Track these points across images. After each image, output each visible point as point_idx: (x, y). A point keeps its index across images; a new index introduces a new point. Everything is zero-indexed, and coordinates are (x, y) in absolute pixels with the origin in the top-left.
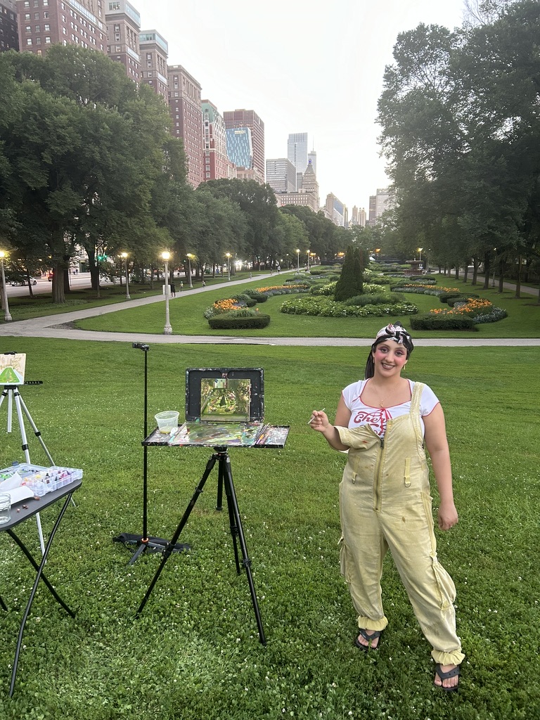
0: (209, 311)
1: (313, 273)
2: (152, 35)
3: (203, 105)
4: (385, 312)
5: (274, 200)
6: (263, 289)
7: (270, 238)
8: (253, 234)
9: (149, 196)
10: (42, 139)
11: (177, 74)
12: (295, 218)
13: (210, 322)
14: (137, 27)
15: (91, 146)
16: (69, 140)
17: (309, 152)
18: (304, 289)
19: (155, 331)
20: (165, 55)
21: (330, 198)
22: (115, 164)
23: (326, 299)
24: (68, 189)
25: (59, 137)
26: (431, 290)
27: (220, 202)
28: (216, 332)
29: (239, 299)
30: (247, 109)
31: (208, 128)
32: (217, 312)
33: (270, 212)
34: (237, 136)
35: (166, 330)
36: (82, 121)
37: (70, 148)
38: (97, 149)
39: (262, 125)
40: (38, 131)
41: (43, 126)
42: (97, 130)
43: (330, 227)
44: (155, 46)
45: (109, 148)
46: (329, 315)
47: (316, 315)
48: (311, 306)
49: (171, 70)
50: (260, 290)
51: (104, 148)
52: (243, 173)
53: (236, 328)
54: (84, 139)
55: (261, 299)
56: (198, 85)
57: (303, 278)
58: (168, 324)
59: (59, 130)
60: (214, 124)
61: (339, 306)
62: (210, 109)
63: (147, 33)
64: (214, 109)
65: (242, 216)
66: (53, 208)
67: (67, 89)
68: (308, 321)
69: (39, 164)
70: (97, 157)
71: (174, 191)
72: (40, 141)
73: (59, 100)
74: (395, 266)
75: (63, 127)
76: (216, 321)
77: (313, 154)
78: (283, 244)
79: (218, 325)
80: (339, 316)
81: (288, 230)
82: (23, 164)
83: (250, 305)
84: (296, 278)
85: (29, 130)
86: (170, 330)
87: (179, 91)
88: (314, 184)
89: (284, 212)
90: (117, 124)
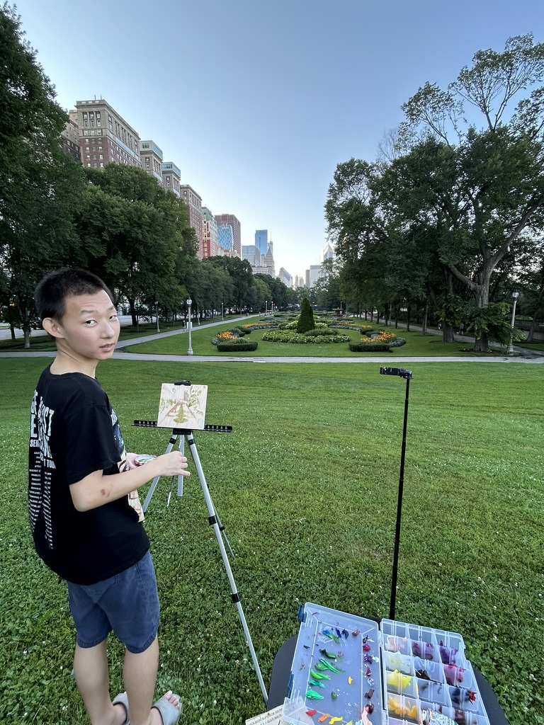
0: (215, 340)
1: (275, 316)
2: (171, 165)
3: (202, 210)
4: (330, 340)
5: (250, 270)
6: (248, 326)
7: (248, 294)
8: (237, 291)
9: (174, 265)
10: (102, 223)
11: (186, 189)
12: (262, 282)
13: (218, 347)
14: (161, 160)
15: (136, 229)
16: (121, 225)
17: (269, 242)
18: (274, 326)
19: (181, 353)
20: (179, 178)
21: (282, 270)
22: (152, 241)
23: (291, 332)
24: (119, 256)
25: (114, 222)
26: (353, 326)
27: (217, 270)
28: (223, 353)
29: (234, 332)
30: (230, 214)
31: (206, 224)
32: (220, 340)
33: (248, 278)
34: (224, 230)
35: (189, 352)
36: (130, 213)
37: (122, 230)
38: (140, 231)
39: (239, 224)
40: (100, 218)
41: (103, 215)
42: (139, 219)
43: (284, 287)
44: (172, 172)
45: (148, 231)
46: (295, 342)
47: (286, 342)
48: (283, 336)
49: (182, 188)
50: (246, 326)
51: (145, 230)
52: (228, 253)
53: (236, 351)
54: (131, 224)
55: (248, 332)
56: (200, 198)
57: (271, 319)
58: (190, 349)
59: (114, 218)
60: (209, 222)
61: (300, 337)
62: (207, 213)
63: (167, 164)
64: (210, 213)
65: (231, 279)
66: (109, 270)
67: (119, 192)
68: (283, 346)
69: (100, 240)
70: (140, 236)
71: (188, 262)
72: (101, 225)
73: (115, 198)
74: (325, 312)
75: (117, 216)
76: (223, 346)
77: (271, 243)
78: (256, 298)
79: (224, 349)
80: (302, 343)
81: (258, 289)
82: (88, 240)
83: (241, 336)
84: (266, 319)
85: (93, 217)
86: (192, 352)
87: (188, 201)
88: (272, 261)
89: (256, 278)
90: (153, 215)
